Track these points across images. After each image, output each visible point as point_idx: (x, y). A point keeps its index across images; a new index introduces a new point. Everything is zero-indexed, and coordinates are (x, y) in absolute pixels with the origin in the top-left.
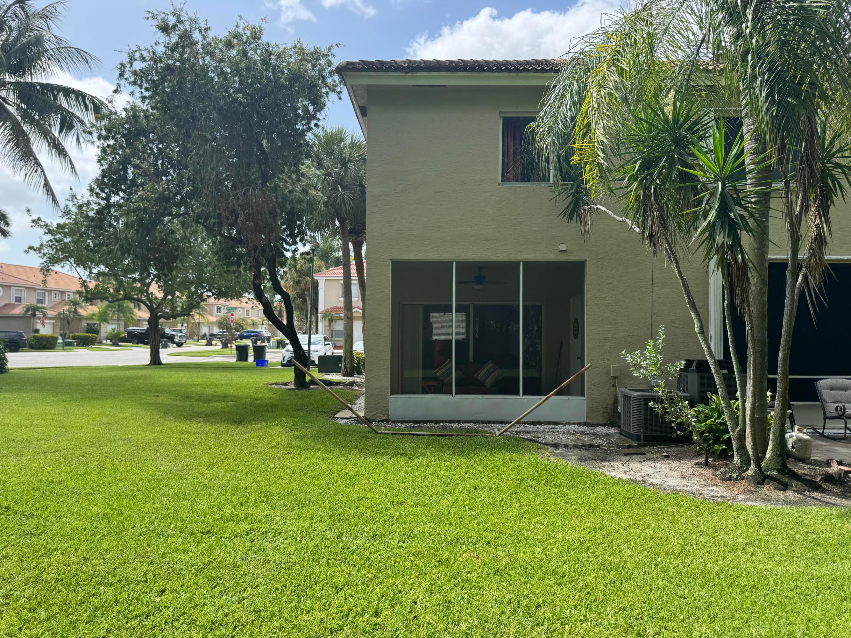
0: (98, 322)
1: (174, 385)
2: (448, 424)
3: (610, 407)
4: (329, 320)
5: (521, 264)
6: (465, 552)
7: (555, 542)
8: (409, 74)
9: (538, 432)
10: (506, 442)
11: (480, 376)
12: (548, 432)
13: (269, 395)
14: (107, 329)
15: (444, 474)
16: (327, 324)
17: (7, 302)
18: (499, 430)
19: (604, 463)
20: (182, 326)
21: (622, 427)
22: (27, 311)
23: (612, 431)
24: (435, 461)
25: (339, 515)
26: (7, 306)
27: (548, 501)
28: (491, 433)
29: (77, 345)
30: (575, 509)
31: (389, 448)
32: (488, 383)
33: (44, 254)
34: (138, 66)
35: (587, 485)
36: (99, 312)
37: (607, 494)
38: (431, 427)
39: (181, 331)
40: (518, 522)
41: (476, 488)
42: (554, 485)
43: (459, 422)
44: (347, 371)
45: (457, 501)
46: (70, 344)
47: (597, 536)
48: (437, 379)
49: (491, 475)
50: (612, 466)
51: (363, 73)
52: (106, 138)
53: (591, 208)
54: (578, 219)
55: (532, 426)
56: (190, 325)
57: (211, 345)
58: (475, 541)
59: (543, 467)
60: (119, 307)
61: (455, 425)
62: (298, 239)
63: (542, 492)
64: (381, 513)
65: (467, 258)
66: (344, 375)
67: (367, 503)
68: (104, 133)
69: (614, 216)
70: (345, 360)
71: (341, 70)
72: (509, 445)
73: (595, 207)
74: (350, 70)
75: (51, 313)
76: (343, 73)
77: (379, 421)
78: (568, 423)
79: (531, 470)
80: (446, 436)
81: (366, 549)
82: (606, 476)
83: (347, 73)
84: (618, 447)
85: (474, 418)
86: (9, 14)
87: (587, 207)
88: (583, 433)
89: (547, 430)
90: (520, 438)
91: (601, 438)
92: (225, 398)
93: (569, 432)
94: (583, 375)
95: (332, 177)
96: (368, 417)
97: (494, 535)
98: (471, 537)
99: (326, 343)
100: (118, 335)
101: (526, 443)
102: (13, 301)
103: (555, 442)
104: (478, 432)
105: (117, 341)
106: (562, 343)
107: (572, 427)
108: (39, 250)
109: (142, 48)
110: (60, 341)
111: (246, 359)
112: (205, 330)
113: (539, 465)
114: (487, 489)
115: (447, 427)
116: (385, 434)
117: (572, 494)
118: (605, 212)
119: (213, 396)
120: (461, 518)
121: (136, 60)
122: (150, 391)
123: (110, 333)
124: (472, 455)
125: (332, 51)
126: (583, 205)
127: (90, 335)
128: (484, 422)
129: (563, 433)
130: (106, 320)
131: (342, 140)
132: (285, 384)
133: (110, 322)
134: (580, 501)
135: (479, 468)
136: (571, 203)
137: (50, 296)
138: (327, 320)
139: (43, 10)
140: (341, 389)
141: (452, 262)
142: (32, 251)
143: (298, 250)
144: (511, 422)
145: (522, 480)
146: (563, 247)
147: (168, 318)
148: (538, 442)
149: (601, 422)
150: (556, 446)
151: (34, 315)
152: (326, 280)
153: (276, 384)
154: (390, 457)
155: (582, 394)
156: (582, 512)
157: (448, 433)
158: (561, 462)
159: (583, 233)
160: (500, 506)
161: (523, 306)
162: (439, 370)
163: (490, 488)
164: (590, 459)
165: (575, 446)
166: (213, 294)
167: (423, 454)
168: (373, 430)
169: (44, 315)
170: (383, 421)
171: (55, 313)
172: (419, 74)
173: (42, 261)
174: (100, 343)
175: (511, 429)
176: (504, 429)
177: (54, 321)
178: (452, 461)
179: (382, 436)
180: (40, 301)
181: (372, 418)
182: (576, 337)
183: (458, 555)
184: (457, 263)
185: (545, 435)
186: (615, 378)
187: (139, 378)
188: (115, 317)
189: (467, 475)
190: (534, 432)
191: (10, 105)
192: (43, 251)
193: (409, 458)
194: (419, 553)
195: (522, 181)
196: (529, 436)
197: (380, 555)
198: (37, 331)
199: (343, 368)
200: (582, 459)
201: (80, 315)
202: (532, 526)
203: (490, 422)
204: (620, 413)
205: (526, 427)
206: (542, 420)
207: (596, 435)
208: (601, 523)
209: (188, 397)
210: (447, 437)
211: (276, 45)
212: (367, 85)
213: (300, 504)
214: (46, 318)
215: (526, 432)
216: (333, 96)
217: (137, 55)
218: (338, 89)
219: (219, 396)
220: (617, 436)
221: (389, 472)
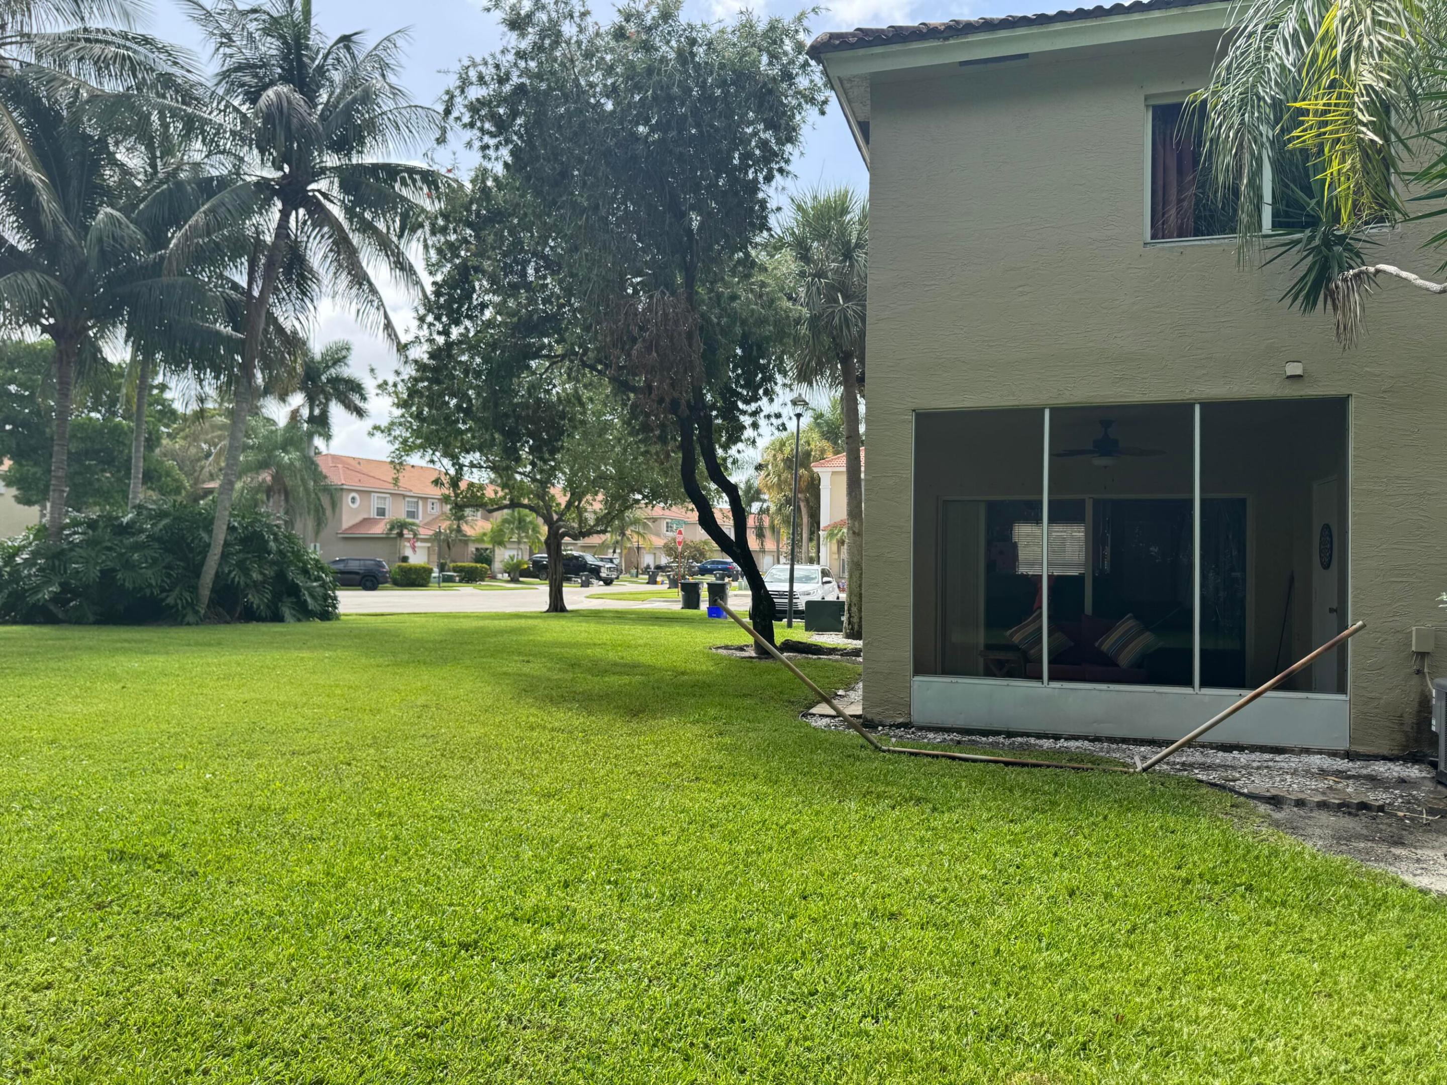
0: (490, 546)
1: (563, 645)
2: (1032, 740)
3: (1410, 719)
4: (838, 542)
5: (1197, 409)
6: (1021, 1067)
7: (1265, 1065)
8: (952, 41)
9: (1234, 768)
10: (1158, 786)
11: (1107, 644)
12: (1258, 768)
13: (707, 666)
14: (503, 556)
15: (1003, 851)
16: (835, 548)
17: (366, 516)
18: (1144, 758)
19: (1397, 851)
20: (614, 552)
21: (1442, 767)
22: (391, 529)
23: (1414, 772)
24: (989, 820)
25: (749, 931)
26: (366, 521)
27: (1250, 941)
28: (1125, 765)
29: (460, 581)
30: (1323, 973)
31: (893, 784)
32: (1125, 659)
33: (395, 438)
34: (475, 93)
35: (1355, 907)
36: (492, 529)
37: (1409, 936)
38: (995, 745)
39: (611, 561)
40: (1166, 993)
41: (1072, 894)
42: (1268, 900)
43: (1057, 738)
44: (852, 629)
45: (1021, 924)
46: (449, 579)
47: (1388, 1060)
48: (1014, 648)
49: (1114, 863)
50: (1418, 861)
51: (862, 52)
52: (444, 230)
53: (1361, 272)
54: (1329, 302)
55: (1220, 754)
56: (625, 552)
57: (655, 583)
58: (1049, 1037)
59: (1241, 852)
60: (520, 523)
61: (1047, 744)
62: (761, 392)
63: (1236, 918)
64: (841, 934)
65: (1076, 400)
66: (848, 636)
67: (815, 907)
68: (441, 222)
69: (1420, 282)
70: (849, 610)
71: (818, 51)
72: (1162, 795)
73: (1372, 269)
74: (836, 48)
75: (424, 533)
76: (822, 56)
77: (891, 726)
78: (1307, 751)
79: (1211, 859)
80: (1024, 765)
81: (782, 1028)
82: (1404, 885)
83: (829, 55)
84: (1431, 812)
85: (1091, 731)
86: (330, 61)
87: (1351, 272)
88: (1341, 774)
89: (1255, 764)
90: (1191, 780)
91: (1386, 789)
92: (632, 668)
93: (1307, 771)
94: (1342, 646)
95: (827, 278)
96: (869, 717)
97: (1101, 1025)
98: (1042, 1025)
99: (825, 579)
100: (519, 564)
101: (1204, 791)
102: (373, 514)
103: (1274, 792)
104: (1097, 761)
105: (518, 574)
106: (1292, 580)
107: (1317, 761)
108: (388, 430)
109: (478, 60)
110: (435, 574)
111: (696, 606)
112: (648, 560)
113: (1232, 846)
114: (1099, 898)
115: (1029, 745)
116: (894, 752)
117: (1315, 928)
118: (1397, 276)
119: (615, 664)
120: (1023, 968)
121: (472, 84)
122: (520, 654)
123: (508, 563)
124: (1074, 813)
125: (805, 23)
126: (1341, 270)
127: (479, 565)
128: (1112, 740)
129: (1295, 773)
130: (501, 543)
131: (845, 211)
132: (741, 649)
133: (508, 546)
134: (1336, 950)
135: (1086, 844)
136: (1310, 270)
137: (425, 506)
138: (835, 541)
139: (375, 49)
140: (836, 661)
141: (1041, 411)
142: (378, 434)
143: (761, 410)
144: (1173, 742)
145: (1188, 881)
146: (1294, 369)
147: (575, 537)
148: (1232, 790)
149: (1386, 752)
150: (1276, 801)
151: (401, 535)
152: (833, 473)
153: (727, 647)
154: (892, 802)
155: (1341, 689)
156: (1343, 979)
157: (1030, 761)
158: (1288, 842)
159: (1343, 330)
160: (1126, 945)
161: (1202, 501)
162: (1016, 632)
163: (1107, 896)
164: (1359, 837)
165: (1323, 805)
166: (644, 497)
167: (965, 802)
168: (871, 743)
169: (415, 535)
170: (899, 726)
171: (431, 533)
172: (971, 38)
173: (393, 448)
174: (494, 578)
175: (1171, 758)
176: (1155, 758)
177: (429, 545)
178: (1030, 822)
179: (888, 756)
180: (412, 514)
181: (877, 719)
182: (1326, 566)
183: (1002, 1072)
184: (1054, 411)
185: (1250, 774)
186: (1422, 655)
187: (513, 631)
188: (515, 539)
189: (1057, 860)
190: (1226, 767)
191: (332, 202)
192: (393, 433)
193: (934, 809)
194: (906, 1055)
195: (1197, 232)
196: (1213, 776)
197: (809, 1049)
198: (405, 559)
199: (845, 624)
200: (1341, 839)
201: (465, 536)
202: (1204, 1011)
203: (1125, 741)
204: (1436, 735)
205: (1207, 755)
206: (1244, 741)
207: (1374, 780)
208: (1397, 1021)
209: (574, 665)
210: (1026, 769)
211: (704, 26)
212: (870, 74)
213: (677, 898)
214: (418, 539)
215: (1205, 767)
216: (811, 113)
217: (473, 74)
218: (820, 98)
219: (625, 665)
220: (1429, 786)
221: (884, 837)
